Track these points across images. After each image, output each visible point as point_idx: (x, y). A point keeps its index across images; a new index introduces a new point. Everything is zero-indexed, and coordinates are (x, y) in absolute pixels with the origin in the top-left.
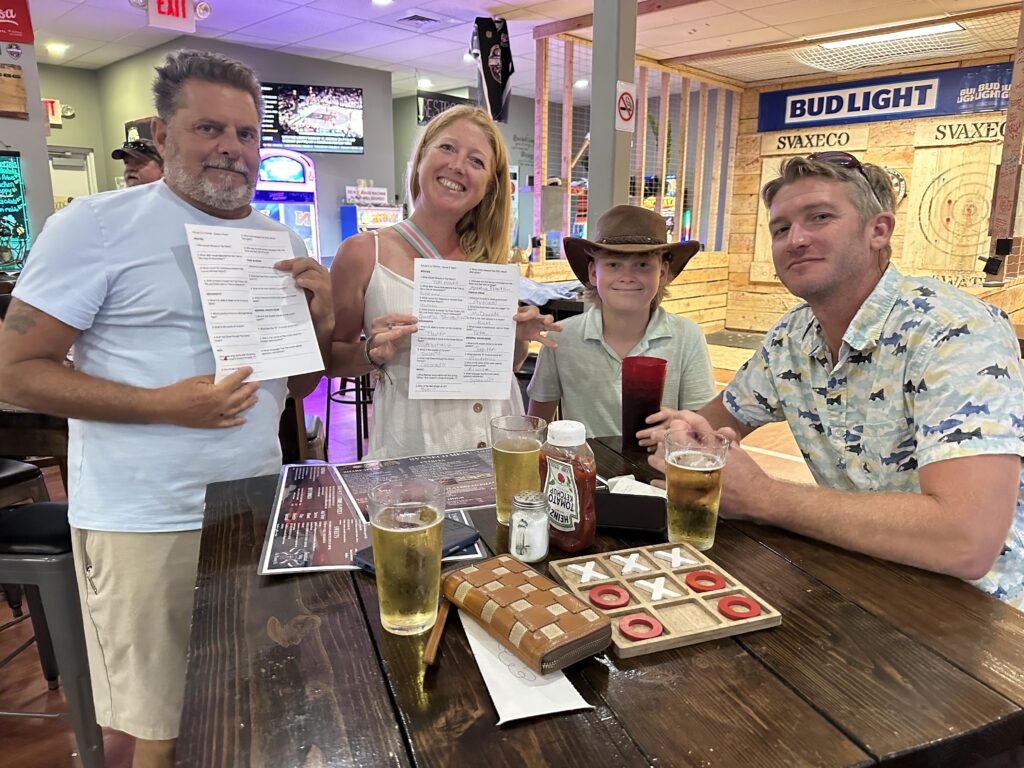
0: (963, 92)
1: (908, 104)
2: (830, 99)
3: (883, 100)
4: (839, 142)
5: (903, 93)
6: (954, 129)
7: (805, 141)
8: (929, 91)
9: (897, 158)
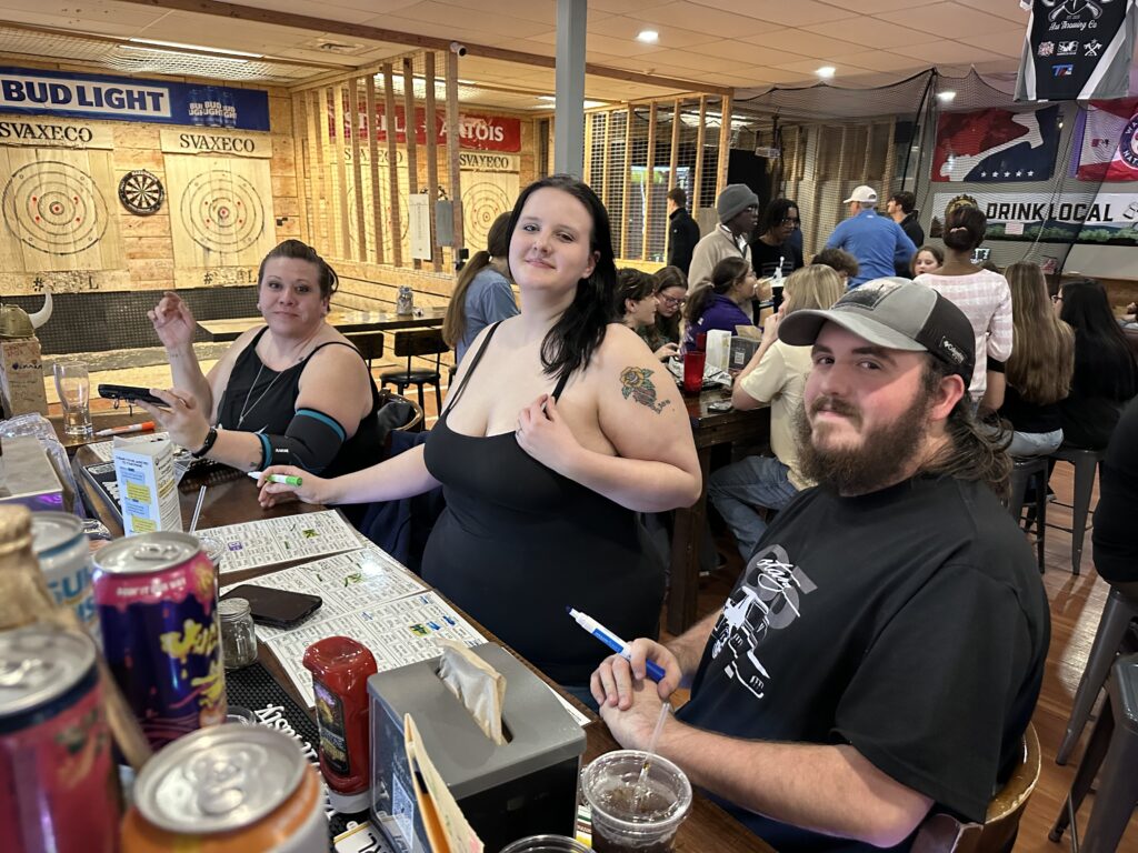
0: (192, 106)
1: (143, 107)
2: (54, 88)
3: (117, 99)
4: (81, 137)
5: (136, 96)
6: (196, 140)
7: (38, 132)
8: (161, 98)
9: (147, 161)
